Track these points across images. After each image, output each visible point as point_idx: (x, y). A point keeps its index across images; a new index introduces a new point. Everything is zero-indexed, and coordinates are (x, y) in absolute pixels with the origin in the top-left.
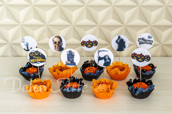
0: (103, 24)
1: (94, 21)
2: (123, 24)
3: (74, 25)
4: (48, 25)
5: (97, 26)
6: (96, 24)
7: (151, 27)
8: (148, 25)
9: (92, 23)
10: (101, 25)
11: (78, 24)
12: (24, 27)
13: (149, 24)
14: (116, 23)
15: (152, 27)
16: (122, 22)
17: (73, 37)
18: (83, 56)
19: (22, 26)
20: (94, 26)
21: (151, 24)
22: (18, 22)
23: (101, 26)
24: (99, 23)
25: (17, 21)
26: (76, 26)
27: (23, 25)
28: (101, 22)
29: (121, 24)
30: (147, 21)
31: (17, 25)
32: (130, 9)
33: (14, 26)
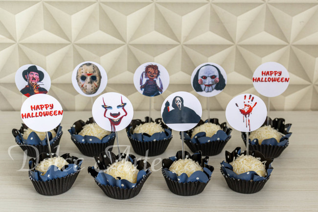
1: (173, 35)
2: (232, 41)
3: (131, 43)
4: (75, 44)
6: (175, 42)
7: (291, 48)
9: (168, 40)
10: (185, 43)
13: (286, 41)
19: (21, 46)
21: (291, 42)
22: (11, 37)
23: (186, 45)
24: (182, 40)
25: (10, 35)
26: (135, 45)
27: (23, 44)
28: (187, 38)
29: (228, 42)
30: (282, 36)
31: (10, 44)
32: (247, 11)
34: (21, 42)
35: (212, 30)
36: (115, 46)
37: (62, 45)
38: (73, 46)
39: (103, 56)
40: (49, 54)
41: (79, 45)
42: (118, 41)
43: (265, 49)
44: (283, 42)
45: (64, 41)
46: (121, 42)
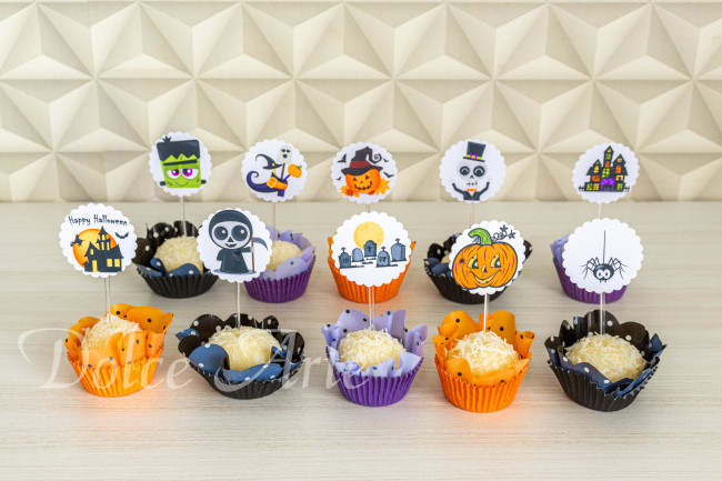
0: (510, 75)
1: (477, 62)
2: (587, 73)
3: (401, 77)
4: (301, 80)
5: (484, 81)
6: (481, 76)
7: (695, 86)
8: (685, 77)
9: (468, 72)
10: (501, 77)
11: (413, 73)
12: (205, 86)
13: (688, 74)
14: (561, 70)
15: (700, 86)
16: (585, 67)
17: (395, 127)
18: (431, 200)
19: (201, 83)
20: (475, 83)
21: (695, 74)
22: (184, 68)
23: (502, 82)
24: (495, 71)
25: (183, 65)
26: (408, 82)
27: (204, 80)
28: (504, 69)
29: (580, 76)
30: (680, 64)
31: (182, 81)
32: (617, 17)
33: (171, 83)
34: (201, 76)
35: (550, 54)
36: (371, 83)
37: (275, 82)
38: (296, 84)
39: (350, 102)
40: (251, 99)
41: (307, 81)
42: (376, 74)
43: (646, 87)
44: (678, 75)
45: (279, 74)
46: (384, 76)
